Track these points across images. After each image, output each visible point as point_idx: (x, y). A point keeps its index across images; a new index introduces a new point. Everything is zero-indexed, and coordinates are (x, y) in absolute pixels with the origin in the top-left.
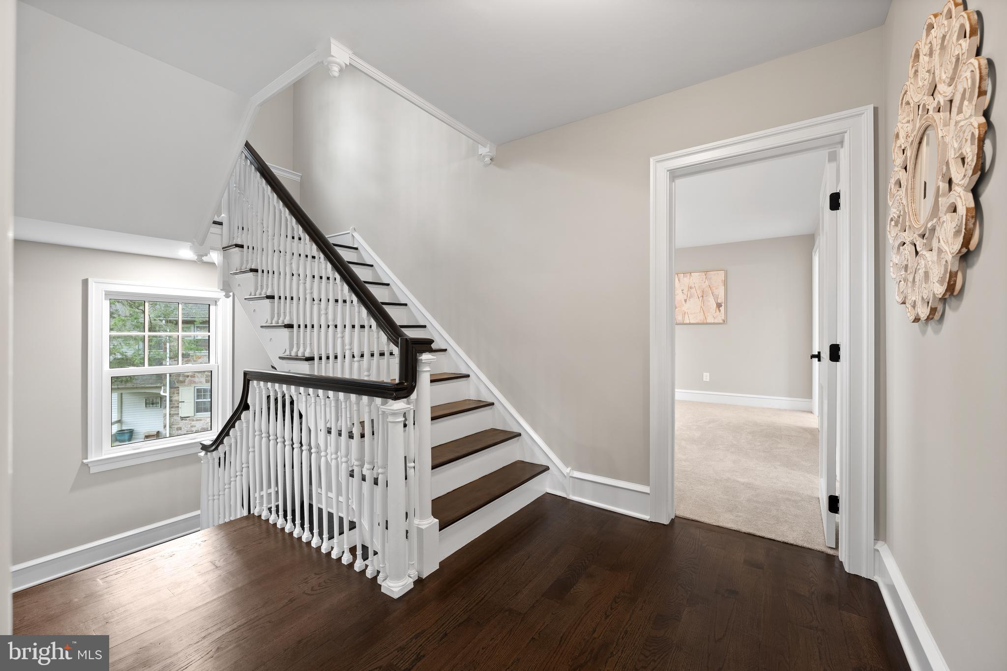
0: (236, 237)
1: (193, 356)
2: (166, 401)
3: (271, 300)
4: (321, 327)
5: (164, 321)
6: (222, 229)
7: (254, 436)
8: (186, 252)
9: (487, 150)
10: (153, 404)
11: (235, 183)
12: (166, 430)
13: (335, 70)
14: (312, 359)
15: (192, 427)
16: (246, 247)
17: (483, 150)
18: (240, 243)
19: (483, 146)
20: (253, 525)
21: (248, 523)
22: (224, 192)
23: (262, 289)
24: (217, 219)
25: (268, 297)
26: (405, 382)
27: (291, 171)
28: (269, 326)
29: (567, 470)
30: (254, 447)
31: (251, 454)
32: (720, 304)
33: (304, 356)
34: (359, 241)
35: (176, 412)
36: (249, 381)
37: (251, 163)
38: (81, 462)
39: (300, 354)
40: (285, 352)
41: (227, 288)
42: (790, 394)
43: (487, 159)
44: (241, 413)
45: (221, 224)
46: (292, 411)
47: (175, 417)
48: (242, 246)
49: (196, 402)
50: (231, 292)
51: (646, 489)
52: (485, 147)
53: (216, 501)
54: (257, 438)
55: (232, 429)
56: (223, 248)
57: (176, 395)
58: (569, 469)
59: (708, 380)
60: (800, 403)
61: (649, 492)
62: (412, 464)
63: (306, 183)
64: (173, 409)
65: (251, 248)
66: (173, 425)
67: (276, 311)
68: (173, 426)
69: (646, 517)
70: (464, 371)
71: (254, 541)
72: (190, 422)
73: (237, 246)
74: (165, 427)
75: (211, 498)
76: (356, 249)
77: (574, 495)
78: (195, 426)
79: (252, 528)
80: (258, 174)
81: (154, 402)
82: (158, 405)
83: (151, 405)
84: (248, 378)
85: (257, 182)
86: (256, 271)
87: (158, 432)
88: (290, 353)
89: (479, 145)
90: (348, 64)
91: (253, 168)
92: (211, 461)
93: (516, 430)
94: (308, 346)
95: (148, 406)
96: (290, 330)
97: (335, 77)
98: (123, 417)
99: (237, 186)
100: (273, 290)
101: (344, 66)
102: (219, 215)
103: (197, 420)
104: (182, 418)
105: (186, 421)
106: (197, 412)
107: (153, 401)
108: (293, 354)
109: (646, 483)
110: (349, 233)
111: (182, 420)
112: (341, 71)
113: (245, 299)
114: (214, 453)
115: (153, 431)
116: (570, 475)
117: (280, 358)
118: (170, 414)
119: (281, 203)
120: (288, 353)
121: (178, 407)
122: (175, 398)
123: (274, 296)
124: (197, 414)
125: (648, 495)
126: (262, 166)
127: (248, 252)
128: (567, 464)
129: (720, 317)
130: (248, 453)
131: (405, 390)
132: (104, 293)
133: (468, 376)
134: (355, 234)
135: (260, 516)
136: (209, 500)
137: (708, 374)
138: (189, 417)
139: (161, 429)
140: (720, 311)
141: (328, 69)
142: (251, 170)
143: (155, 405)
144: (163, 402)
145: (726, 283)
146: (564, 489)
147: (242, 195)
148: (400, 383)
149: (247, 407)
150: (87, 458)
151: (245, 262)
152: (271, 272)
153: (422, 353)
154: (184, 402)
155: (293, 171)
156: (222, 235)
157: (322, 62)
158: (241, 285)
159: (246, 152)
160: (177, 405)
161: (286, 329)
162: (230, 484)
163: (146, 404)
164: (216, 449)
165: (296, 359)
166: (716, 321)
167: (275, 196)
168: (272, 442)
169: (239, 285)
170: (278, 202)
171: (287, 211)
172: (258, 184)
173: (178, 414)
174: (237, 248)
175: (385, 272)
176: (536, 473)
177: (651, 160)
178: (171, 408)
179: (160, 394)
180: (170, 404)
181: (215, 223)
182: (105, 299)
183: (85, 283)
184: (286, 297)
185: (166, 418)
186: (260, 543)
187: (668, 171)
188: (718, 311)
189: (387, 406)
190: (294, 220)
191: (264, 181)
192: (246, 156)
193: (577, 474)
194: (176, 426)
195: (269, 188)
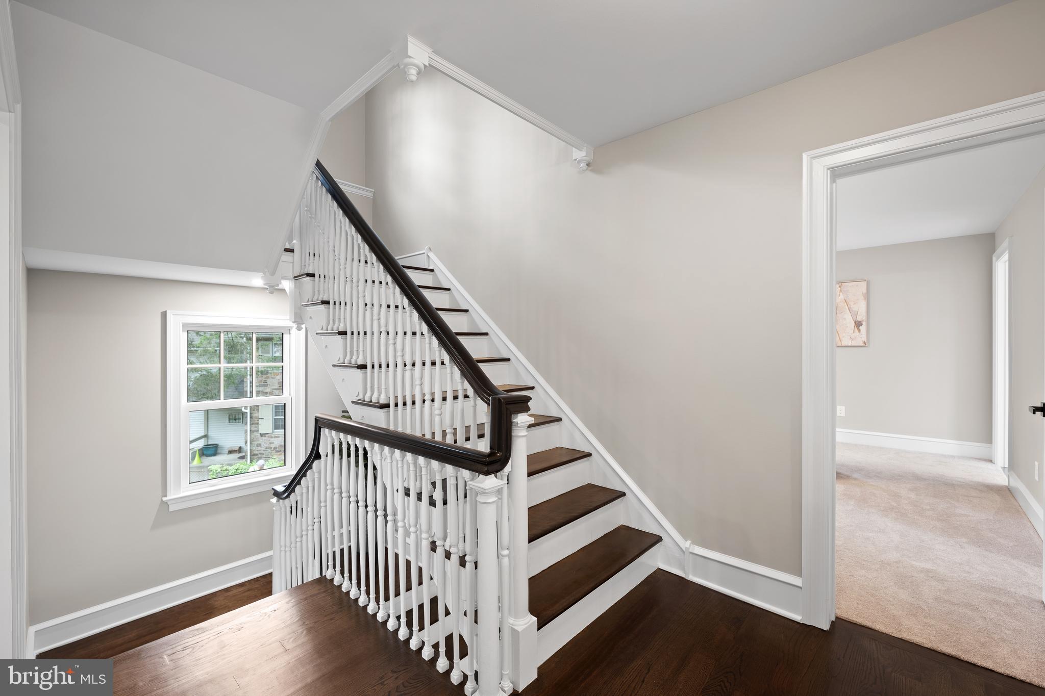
0: (307, 266)
1: (271, 373)
2: (247, 417)
3: (344, 336)
4: (396, 366)
5: (245, 339)
6: (293, 256)
7: (326, 490)
8: (258, 281)
9: (584, 154)
10: (235, 420)
11: (307, 207)
12: (247, 446)
13: (413, 71)
14: (387, 406)
15: (271, 443)
16: (317, 276)
17: (579, 154)
18: (311, 272)
19: (578, 149)
20: (325, 592)
21: (319, 590)
22: (296, 216)
23: (334, 323)
24: (288, 246)
25: (341, 333)
26: (498, 453)
27: (363, 187)
28: (341, 366)
29: (686, 544)
30: (326, 501)
31: (323, 509)
32: (860, 322)
33: (378, 403)
34: (435, 262)
35: (256, 429)
36: (320, 428)
37: (322, 184)
38: (161, 500)
39: (374, 400)
40: (358, 395)
41: (299, 320)
42: (959, 437)
43: (583, 165)
44: (313, 462)
45: (292, 251)
46: (366, 466)
47: (255, 434)
48: (313, 275)
49: (275, 419)
50: (303, 324)
51: (797, 581)
52: (581, 151)
53: (288, 553)
54: (329, 493)
55: (304, 478)
56: (295, 277)
57: (256, 411)
58: (689, 542)
59: (843, 415)
60: (976, 448)
61: (800, 585)
62: (506, 552)
63: (379, 201)
64: (253, 426)
65: (322, 277)
66: (253, 441)
67: (348, 349)
68: (253, 443)
69: (797, 618)
70: (555, 413)
71: (326, 616)
72: (269, 439)
73: (309, 275)
74: (246, 443)
75: (283, 549)
76: (432, 270)
77: (695, 575)
78: (273, 443)
79: (324, 597)
80: (330, 196)
81: (237, 417)
82: (240, 421)
83: (234, 421)
84: (319, 424)
85: (328, 206)
86: (328, 303)
87: (240, 448)
88: (364, 397)
89: (574, 148)
90: (428, 65)
91: (324, 189)
92: (283, 509)
93: (619, 487)
94: (383, 391)
95: (231, 421)
96: (363, 371)
97: (412, 81)
98: (209, 431)
99: (309, 209)
100: (345, 325)
101: (423, 67)
102: (290, 241)
103: (275, 437)
104: (262, 435)
105: (265, 438)
106: (276, 429)
107: (235, 416)
108: (367, 399)
109: (798, 572)
110: (424, 253)
111: (262, 436)
112: (419, 73)
113: (317, 334)
114: (286, 500)
115: (236, 446)
116: (690, 551)
117: (353, 402)
118: (250, 431)
119: (353, 228)
120: (361, 397)
121: (258, 423)
122: (254, 415)
123: (346, 332)
124: (276, 430)
125: (799, 589)
126: (333, 187)
127: (320, 281)
128: (685, 537)
129: (861, 337)
130: (320, 507)
131: (497, 462)
132: (181, 325)
133: (559, 420)
134: (431, 255)
135: (332, 580)
136: (281, 551)
137: (844, 407)
138: (268, 434)
139: (243, 445)
140: (859, 331)
141: (405, 73)
142: (322, 192)
143: (237, 421)
144: (244, 418)
145: (867, 297)
146: (683, 568)
147: (313, 219)
148: (491, 454)
149: (318, 456)
150: (166, 496)
151: (316, 292)
152: (343, 304)
153: (518, 413)
154: (263, 419)
155: (366, 187)
156: (293, 263)
157: (398, 65)
158: (312, 317)
159: (317, 173)
160: (257, 422)
161: (359, 370)
162: (302, 536)
163: (229, 419)
164: (288, 496)
165: (370, 404)
166: (854, 343)
167: (347, 220)
168: (344, 500)
169: (311, 318)
170: (350, 228)
171: (360, 237)
172: (330, 207)
173: (258, 430)
174: (308, 278)
175: (463, 296)
176: (646, 547)
177: (805, 156)
178: (251, 424)
179: (241, 410)
180: (250, 421)
181: (286, 250)
182: (183, 331)
183: (164, 315)
184: (359, 332)
185: (247, 435)
186: (331, 619)
187: (828, 169)
188: (856, 330)
189: (475, 483)
190: (367, 248)
191: (335, 204)
192: (317, 177)
193: (699, 550)
194: (256, 443)
195: (341, 212)
